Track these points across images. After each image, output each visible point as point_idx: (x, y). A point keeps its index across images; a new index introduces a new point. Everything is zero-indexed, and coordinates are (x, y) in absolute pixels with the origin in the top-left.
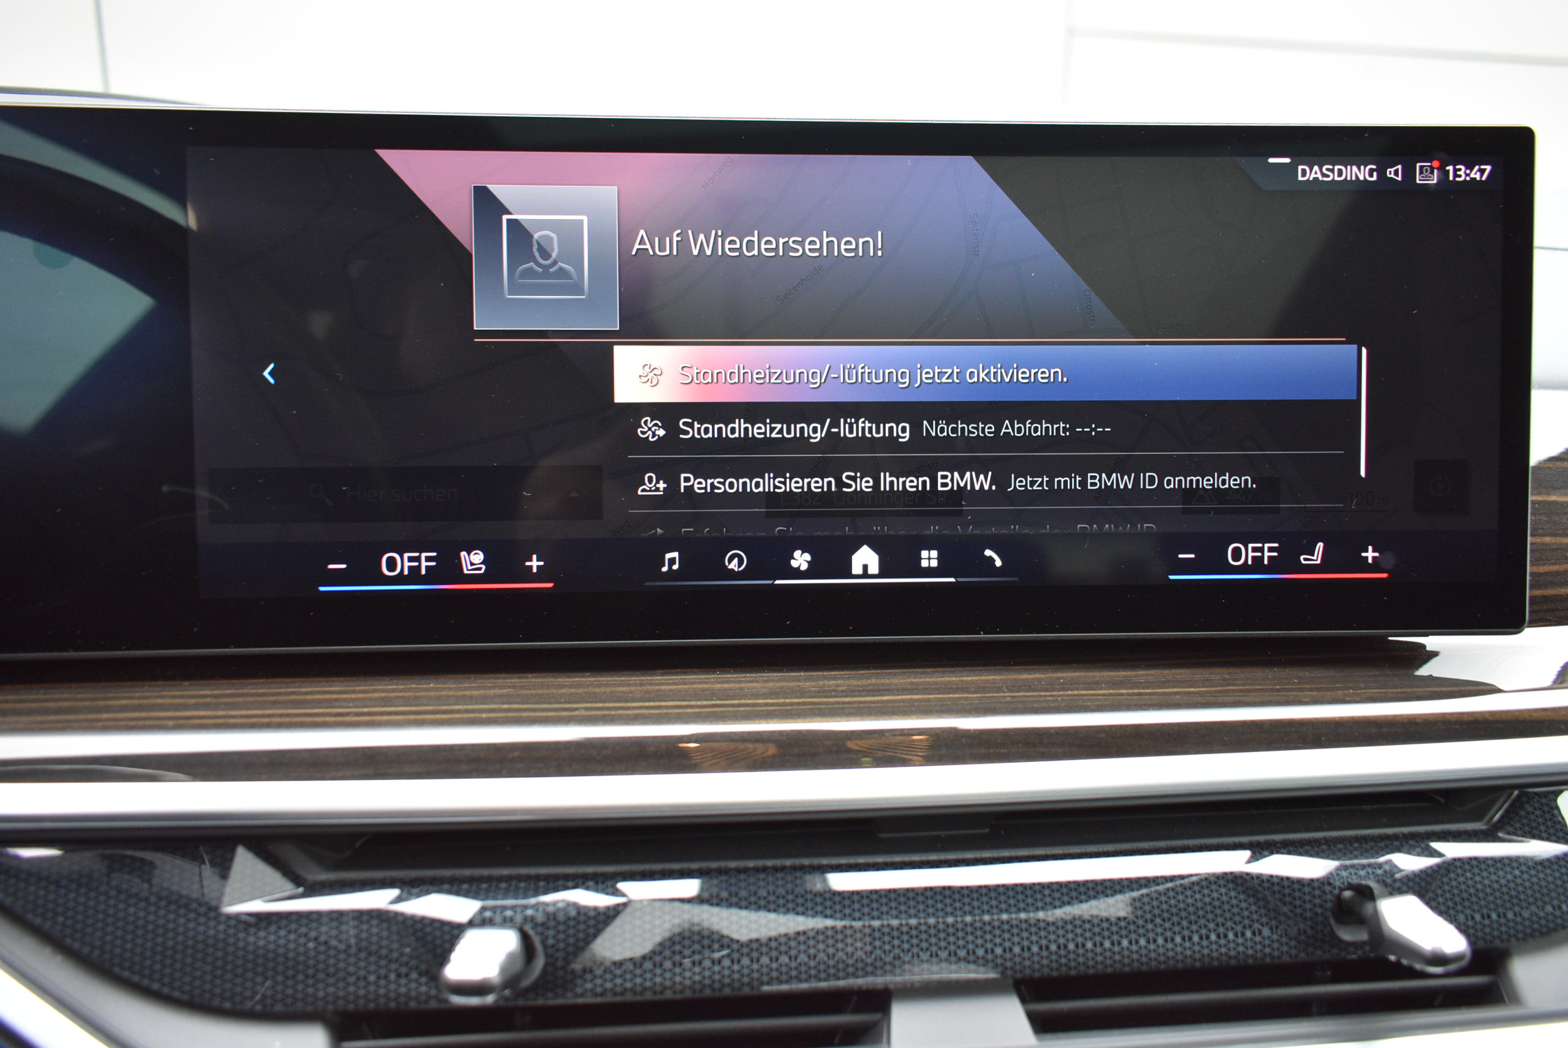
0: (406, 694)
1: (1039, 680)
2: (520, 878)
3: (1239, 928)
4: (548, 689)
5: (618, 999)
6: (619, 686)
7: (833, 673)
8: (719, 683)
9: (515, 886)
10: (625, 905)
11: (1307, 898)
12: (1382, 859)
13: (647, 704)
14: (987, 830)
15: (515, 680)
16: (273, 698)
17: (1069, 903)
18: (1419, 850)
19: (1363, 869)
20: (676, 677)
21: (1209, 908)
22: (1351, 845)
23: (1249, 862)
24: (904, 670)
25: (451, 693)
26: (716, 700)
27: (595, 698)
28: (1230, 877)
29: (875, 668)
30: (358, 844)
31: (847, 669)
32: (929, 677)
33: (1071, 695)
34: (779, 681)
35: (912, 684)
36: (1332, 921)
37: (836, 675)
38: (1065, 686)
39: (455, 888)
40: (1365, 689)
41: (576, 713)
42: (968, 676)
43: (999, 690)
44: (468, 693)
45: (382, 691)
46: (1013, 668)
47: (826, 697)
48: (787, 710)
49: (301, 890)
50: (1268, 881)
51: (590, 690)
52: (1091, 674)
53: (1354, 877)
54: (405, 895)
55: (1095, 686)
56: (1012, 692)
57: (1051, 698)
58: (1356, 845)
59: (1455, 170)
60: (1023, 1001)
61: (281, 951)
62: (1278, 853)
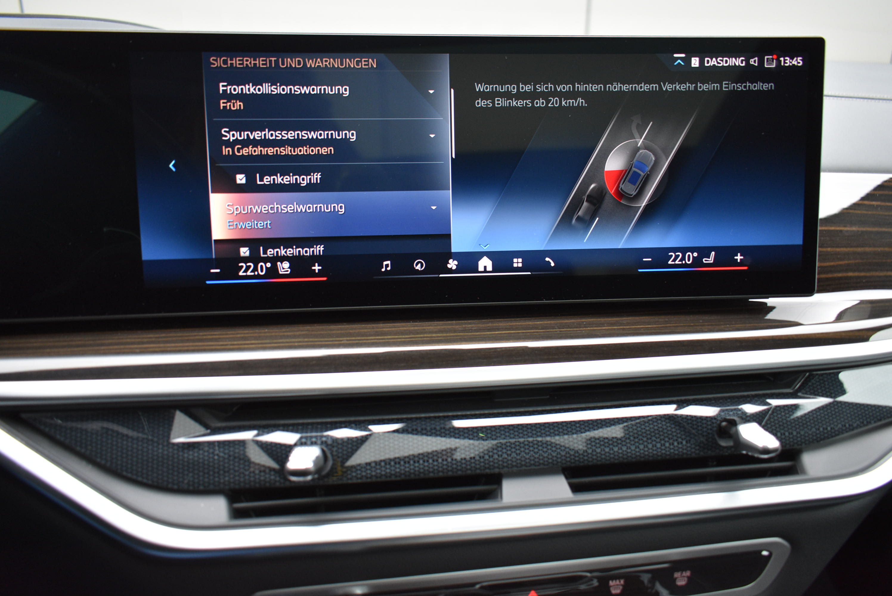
0: (254, 335)
1: (573, 323)
2: (318, 423)
3: (671, 441)
4: (326, 331)
5: (369, 480)
6: (362, 329)
7: (469, 321)
8: (412, 327)
9: (316, 427)
10: (370, 435)
11: (704, 426)
12: (740, 407)
13: (377, 337)
14: (548, 397)
15: (308, 327)
16: (186, 338)
17: (588, 431)
18: (759, 402)
19: (731, 412)
20: (390, 324)
21: (657, 432)
22: (726, 400)
23: (676, 410)
24: (505, 319)
25: (277, 334)
26: (412, 335)
27: (351, 335)
28: (667, 417)
29: (490, 319)
30: (234, 409)
31: (476, 319)
32: (518, 322)
33: (588, 330)
34: (442, 325)
35: (510, 326)
36: (716, 437)
37: (471, 322)
38: (586, 325)
39: (286, 428)
40: (735, 324)
41: (342, 342)
42: (538, 322)
43: (554, 328)
44: (286, 334)
45: (242, 334)
46: (561, 317)
47: (467, 332)
49: (209, 431)
50: (685, 418)
51: (347, 331)
52: (599, 319)
53: (727, 415)
54: (261, 432)
55: (601, 325)
56: (560, 329)
57: (579, 332)
58: (729, 400)
59: (785, 60)
60: (567, 478)
61: (201, 460)
62: (691, 405)
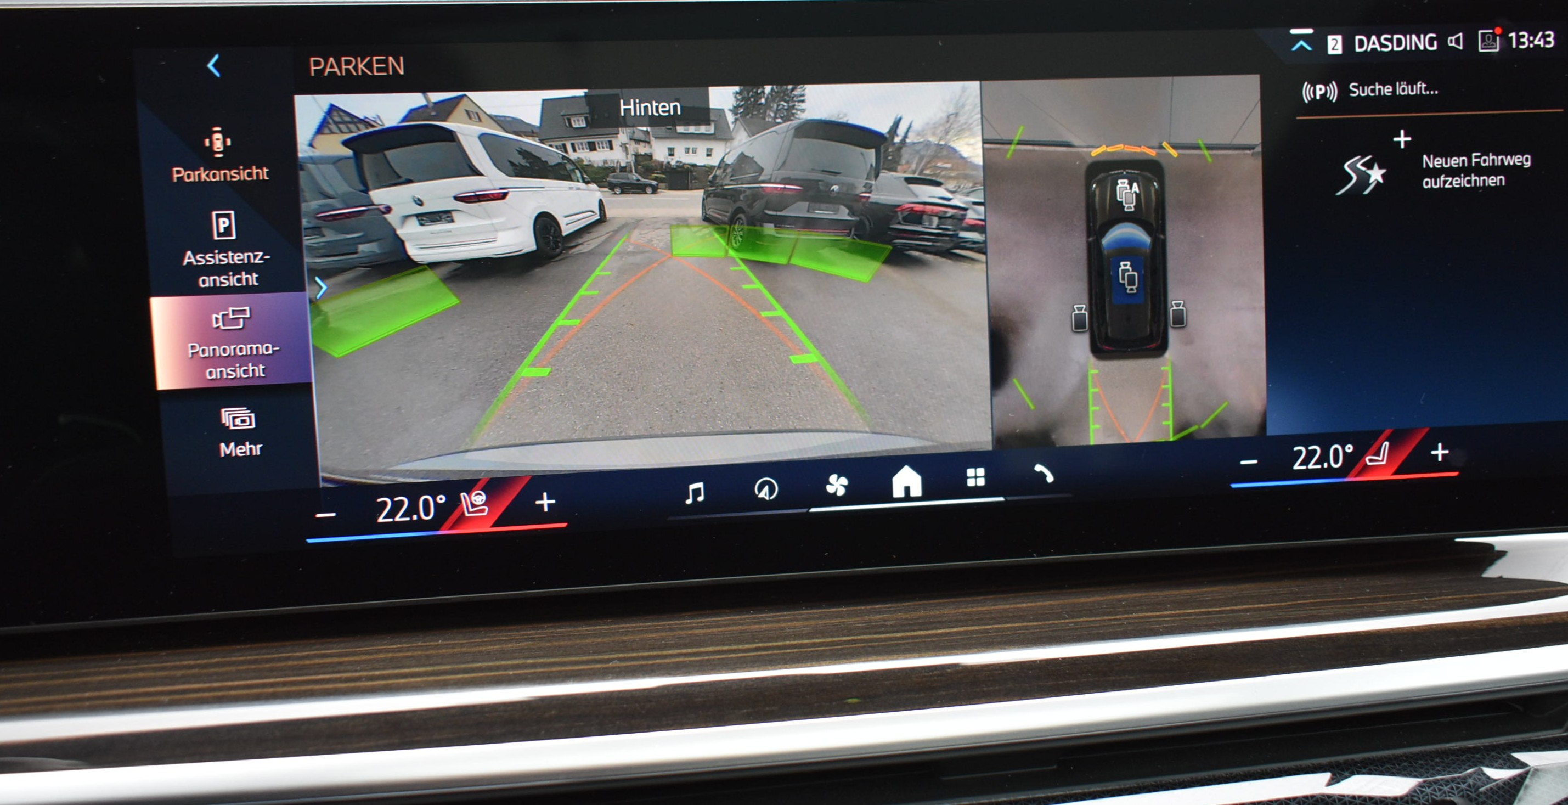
0: (416, 653)
1: (1099, 603)
4: (570, 640)
6: (647, 632)
7: (877, 606)
8: (755, 623)
12: (1466, 774)
13: (684, 651)
16: (267, 666)
18: (1500, 761)
19: (1446, 785)
20: (707, 620)
22: (1432, 761)
23: (1329, 784)
24: (953, 600)
25: (464, 649)
26: (758, 643)
27: (624, 647)
28: (1311, 801)
29: (921, 599)
31: (891, 601)
32: (981, 606)
33: (1135, 618)
34: (820, 618)
35: (965, 614)
37: (881, 608)
38: (1128, 609)
41: (610, 664)
42: (1023, 603)
43: (1059, 616)
44: (483, 648)
45: (387, 651)
46: (1069, 591)
47: (875, 633)
48: (837, 649)
50: (1350, 802)
51: (617, 638)
52: (1152, 594)
53: (1438, 794)
55: (1159, 607)
56: (1073, 618)
58: (1438, 761)
59: (1518, 37)
62: (1358, 773)
